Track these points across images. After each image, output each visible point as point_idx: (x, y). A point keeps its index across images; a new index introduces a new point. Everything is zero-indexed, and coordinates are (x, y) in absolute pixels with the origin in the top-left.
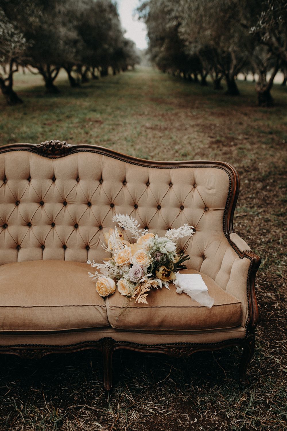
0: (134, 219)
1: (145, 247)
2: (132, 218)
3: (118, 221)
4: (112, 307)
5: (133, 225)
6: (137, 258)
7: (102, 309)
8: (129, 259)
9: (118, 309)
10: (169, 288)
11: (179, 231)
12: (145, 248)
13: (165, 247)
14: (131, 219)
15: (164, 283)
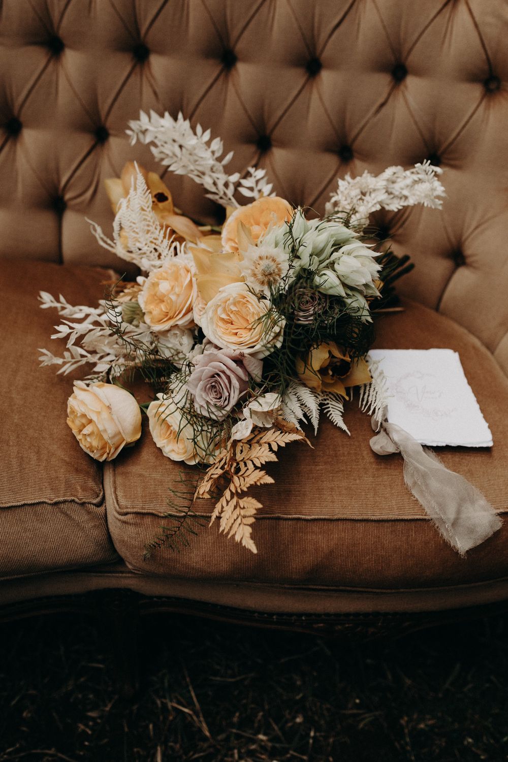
0: (208, 133)
1: (253, 270)
2: (199, 129)
3: (148, 139)
4: (126, 514)
5: (207, 154)
6: (223, 319)
7: (89, 513)
8: (190, 310)
9: (148, 520)
10: (344, 427)
11: (384, 183)
12: (255, 275)
13: (336, 266)
14: (195, 134)
15: (326, 402)
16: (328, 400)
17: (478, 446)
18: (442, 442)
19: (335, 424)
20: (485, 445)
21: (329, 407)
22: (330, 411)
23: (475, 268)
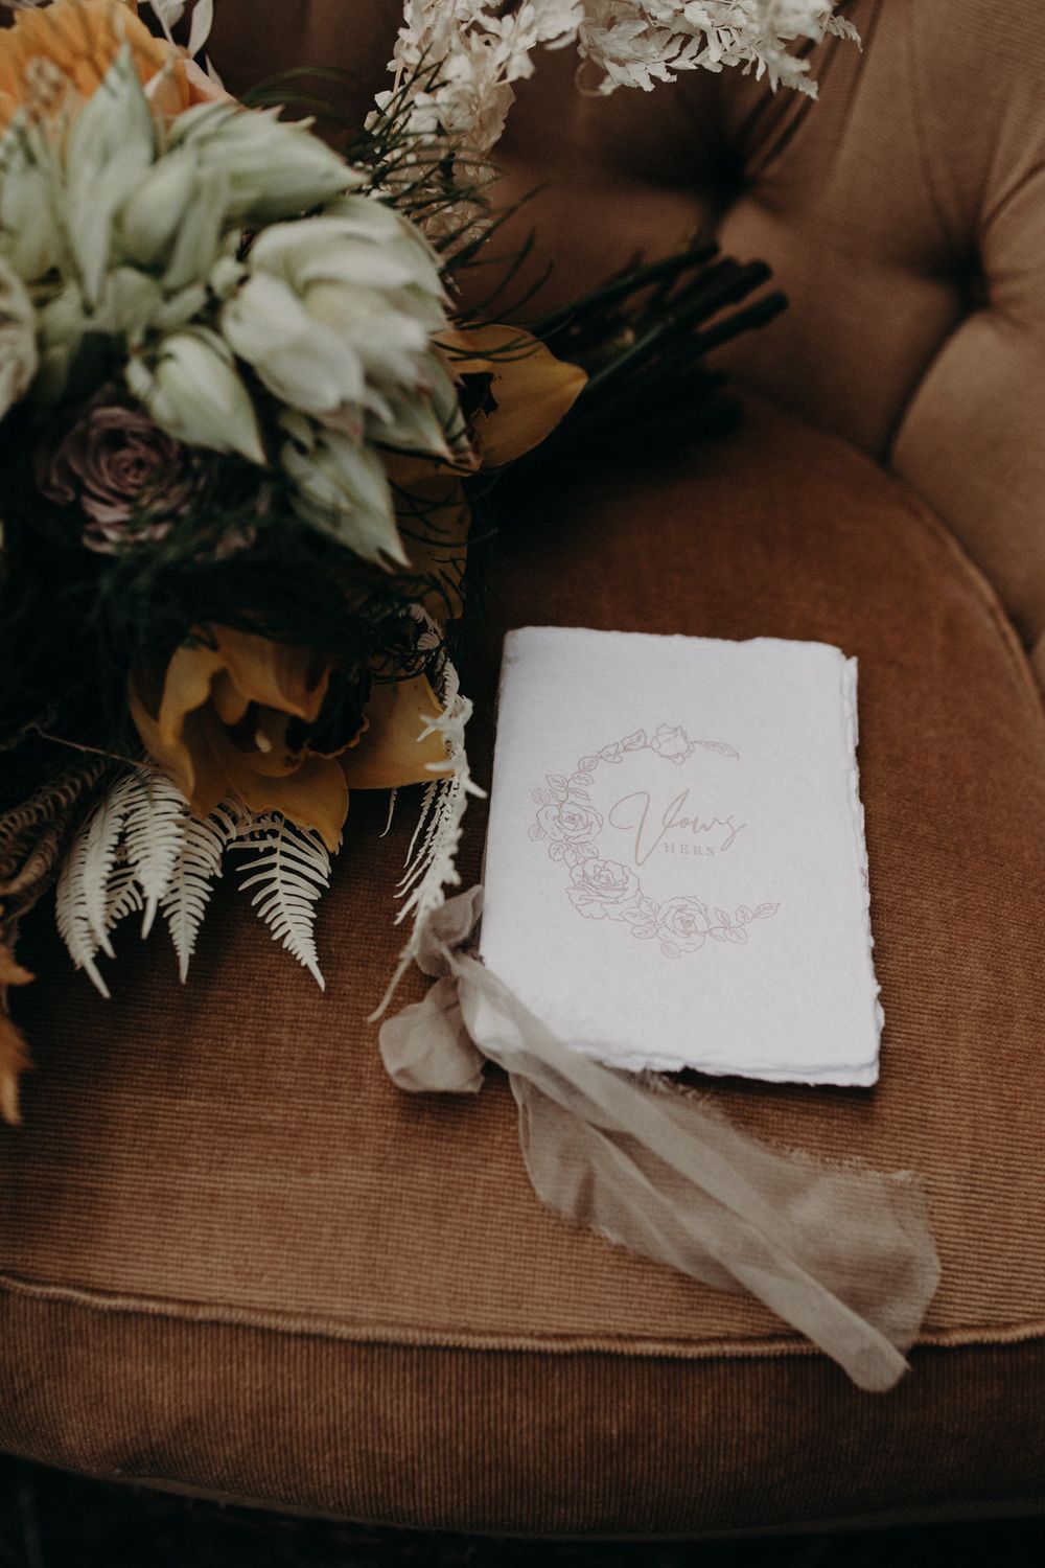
10: (309, 955)
15: (262, 845)
16: (275, 834)
17: (813, 1080)
18: (671, 1057)
19: (276, 937)
20: (843, 1080)
21: (272, 866)
22: (273, 880)
23: (1016, 323)
